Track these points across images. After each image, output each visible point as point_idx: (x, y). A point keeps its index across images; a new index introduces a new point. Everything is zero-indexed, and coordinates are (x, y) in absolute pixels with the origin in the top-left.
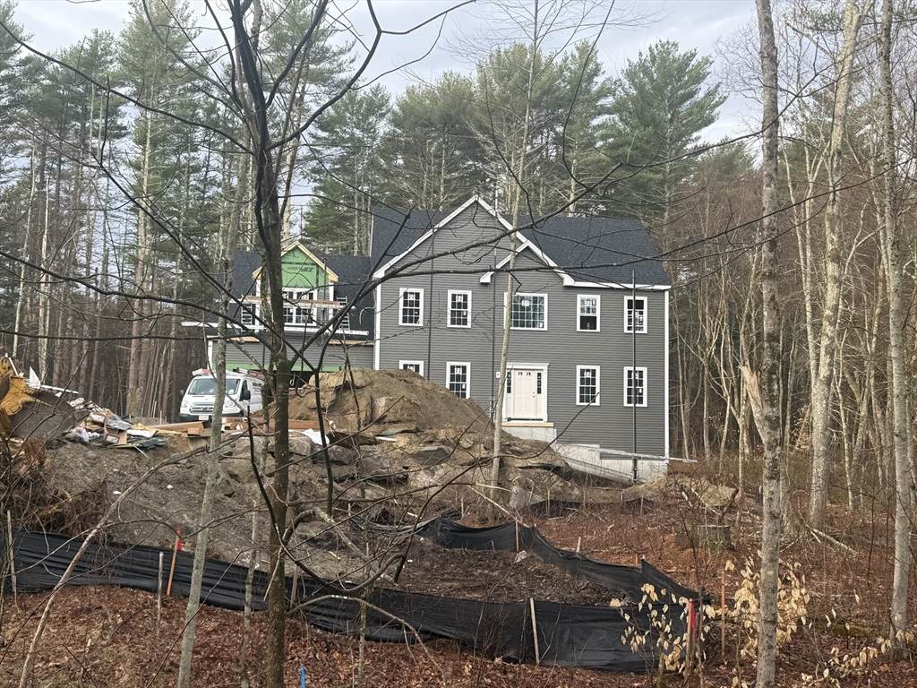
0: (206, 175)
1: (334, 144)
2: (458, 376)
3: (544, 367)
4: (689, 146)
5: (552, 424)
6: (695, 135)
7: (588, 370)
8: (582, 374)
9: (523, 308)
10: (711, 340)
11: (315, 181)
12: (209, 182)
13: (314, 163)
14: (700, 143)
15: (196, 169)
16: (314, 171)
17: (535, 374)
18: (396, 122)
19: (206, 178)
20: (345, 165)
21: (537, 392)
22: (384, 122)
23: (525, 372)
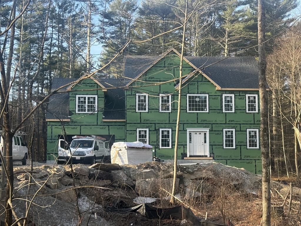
2: (165, 135)
3: (207, 130)
5: (212, 158)
7: (229, 131)
8: (226, 133)
9: (196, 102)
16: (102, 38)
17: (203, 134)
21: (204, 142)
22: (135, 13)
23: (198, 133)
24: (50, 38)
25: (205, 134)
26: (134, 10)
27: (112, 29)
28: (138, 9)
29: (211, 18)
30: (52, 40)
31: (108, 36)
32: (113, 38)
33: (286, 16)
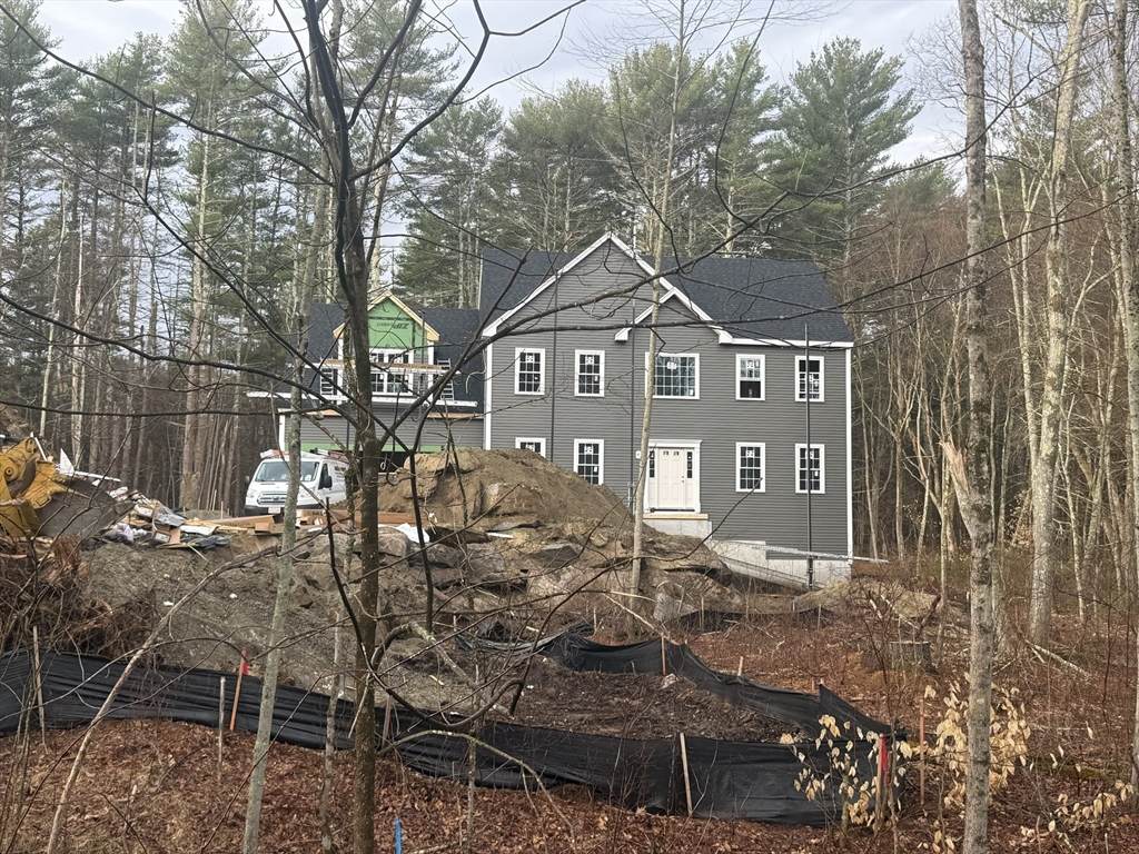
0: (276, 210)
1: (433, 171)
2: (589, 456)
3: (696, 445)
4: (875, 168)
5: (706, 516)
6: (882, 154)
7: (751, 449)
8: (743, 453)
9: (668, 372)
10: (905, 410)
11: (410, 216)
12: (279, 220)
13: (408, 195)
14: (888, 164)
15: (264, 204)
16: (409, 204)
17: (683, 454)
18: (510, 142)
19: (275, 215)
20: (446, 197)
21: (686, 476)
22: (495, 142)
23: (671, 452)
24: (273, 200)
25: (690, 454)
26: (493, 135)
27: (435, 181)
28: (501, 134)
29: (691, 161)
30: (277, 206)
31: (424, 199)
32: (436, 203)
33: (877, 161)
